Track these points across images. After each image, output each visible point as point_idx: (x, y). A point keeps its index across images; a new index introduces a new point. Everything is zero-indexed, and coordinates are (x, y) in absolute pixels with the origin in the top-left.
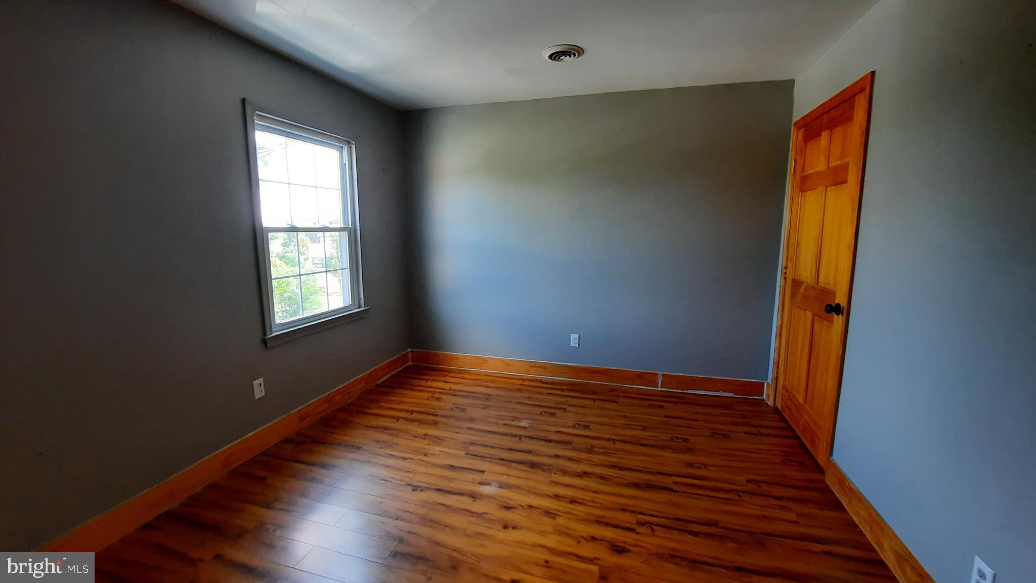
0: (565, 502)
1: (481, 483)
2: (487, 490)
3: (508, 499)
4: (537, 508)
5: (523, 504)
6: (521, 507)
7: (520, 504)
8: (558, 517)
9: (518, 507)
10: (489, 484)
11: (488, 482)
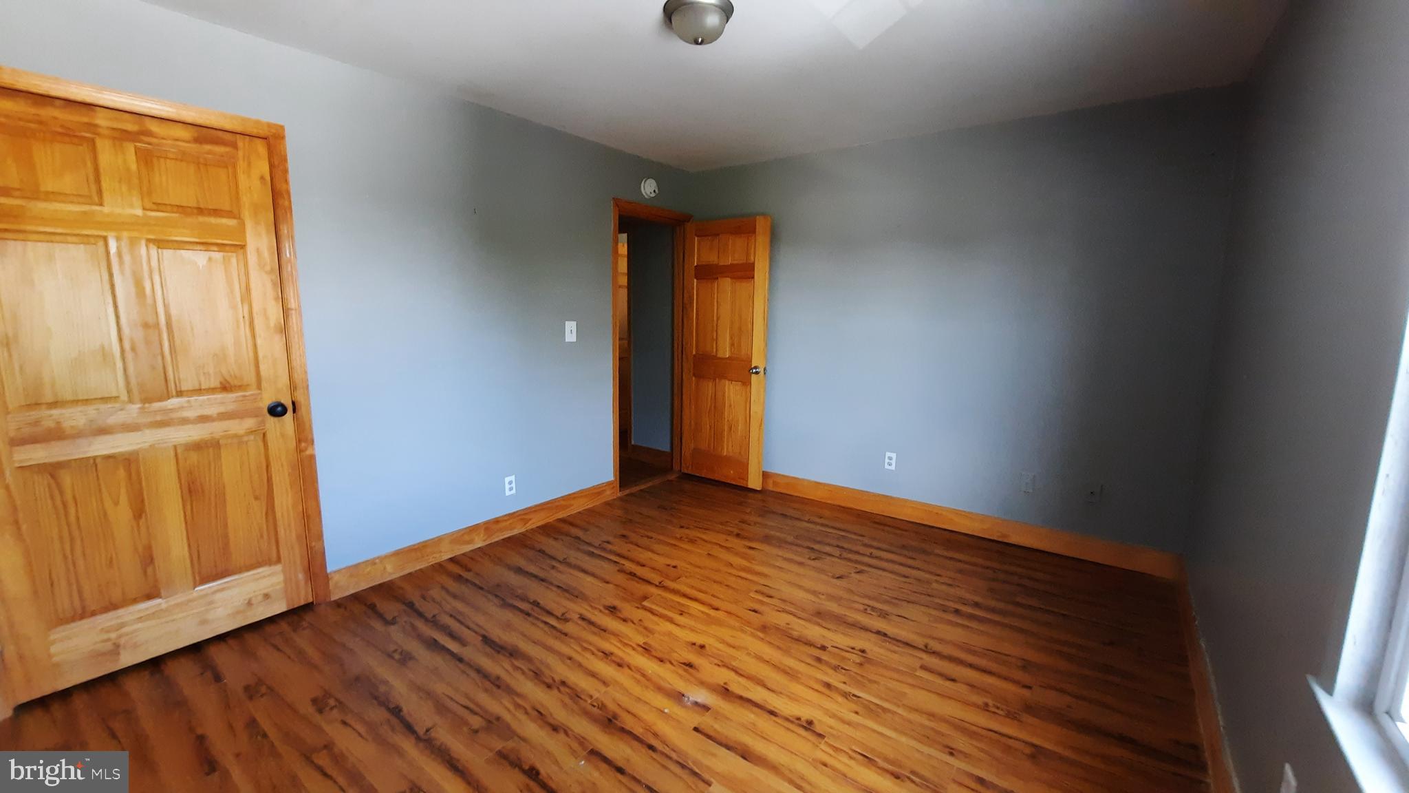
0: (616, 656)
1: (706, 708)
2: (702, 696)
3: (681, 676)
4: (656, 657)
5: (669, 665)
6: (673, 661)
7: (673, 667)
8: (641, 643)
9: (675, 663)
10: (696, 703)
11: (696, 708)
